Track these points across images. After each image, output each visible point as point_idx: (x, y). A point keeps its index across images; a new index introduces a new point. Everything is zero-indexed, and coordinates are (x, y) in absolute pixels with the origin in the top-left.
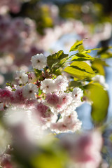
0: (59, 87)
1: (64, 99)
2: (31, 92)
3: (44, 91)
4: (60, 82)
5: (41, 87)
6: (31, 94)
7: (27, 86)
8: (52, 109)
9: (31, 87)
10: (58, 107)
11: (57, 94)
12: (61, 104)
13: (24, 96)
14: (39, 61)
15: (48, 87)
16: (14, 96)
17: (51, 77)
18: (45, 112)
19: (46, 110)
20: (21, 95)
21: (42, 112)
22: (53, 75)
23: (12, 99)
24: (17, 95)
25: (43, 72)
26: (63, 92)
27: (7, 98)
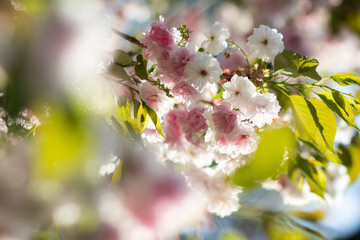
0: (253, 111)
1: (244, 137)
2: (204, 73)
3: (225, 95)
4: (263, 105)
5: (227, 85)
6: (200, 78)
7: (207, 59)
8: (210, 135)
9: (211, 65)
10: (223, 140)
11: (240, 118)
12: (232, 139)
13: (187, 69)
14: (266, 42)
15: (237, 93)
16: (172, 53)
17: (258, 84)
18: (196, 131)
19: (200, 129)
20: (184, 61)
21: (192, 125)
22: (265, 85)
23: (165, 56)
24: (177, 58)
25: (256, 66)
26: (253, 125)
27: (159, 48)
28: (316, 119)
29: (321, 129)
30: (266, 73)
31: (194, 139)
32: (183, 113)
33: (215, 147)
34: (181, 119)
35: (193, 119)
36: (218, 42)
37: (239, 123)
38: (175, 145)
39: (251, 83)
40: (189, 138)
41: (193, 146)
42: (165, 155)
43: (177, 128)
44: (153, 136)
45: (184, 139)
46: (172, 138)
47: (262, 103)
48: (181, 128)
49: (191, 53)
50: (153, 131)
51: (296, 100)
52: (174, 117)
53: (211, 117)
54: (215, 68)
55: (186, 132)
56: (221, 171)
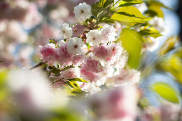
0: (106, 38)
1: (114, 50)
2: (76, 47)
3: (91, 44)
4: (107, 32)
5: (87, 40)
6: (77, 49)
7: (71, 41)
8: (102, 63)
9: (75, 41)
10: (108, 59)
11: (105, 45)
12: (111, 55)
13: (69, 52)
14: (82, 12)
15: (94, 39)
16: (58, 53)
17: (97, 28)
18: (96, 66)
19: (97, 64)
20: (65, 51)
21: (93, 66)
22: (99, 25)
23: (57, 56)
24: (61, 53)
25: (88, 23)
26: (112, 42)
27: (52, 57)
28: (128, 15)
29: (134, 16)
30: (94, 21)
31: (99, 70)
32: (85, 66)
33: (109, 64)
34: (87, 69)
35: (91, 65)
36: (67, 31)
37: (106, 47)
38: (96, 79)
39: (94, 30)
40: (97, 72)
41: (102, 72)
42: (97, 86)
43: (89, 73)
44: (85, 85)
45: (96, 74)
46: (92, 78)
47: (105, 32)
48: (90, 72)
49: (64, 46)
50: (84, 84)
51: (114, 17)
52: (84, 71)
53: (95, 57)
54: (78, 41)
55: (94, 71)
56: (120, 69)
